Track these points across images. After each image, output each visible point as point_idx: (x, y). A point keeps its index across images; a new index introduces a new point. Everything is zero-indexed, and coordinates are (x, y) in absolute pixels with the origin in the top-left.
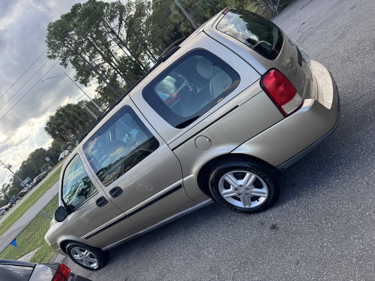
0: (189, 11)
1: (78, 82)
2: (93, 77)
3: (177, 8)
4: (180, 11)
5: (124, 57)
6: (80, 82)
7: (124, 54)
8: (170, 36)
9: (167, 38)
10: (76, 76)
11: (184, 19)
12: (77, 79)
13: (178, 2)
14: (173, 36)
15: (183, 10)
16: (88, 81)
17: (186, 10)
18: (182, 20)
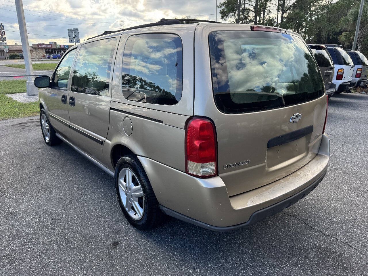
0: (364, 26)
1: (219, 10)
2: (233, 16)
3: (356, 15)
4: (355, 20)
5: (273, 20)
6: (221, 11)
7: (275, 18)
8: (329, 35)
9: (324, 34)
10: (222, 3)
11: (352, 30)
12: (221, 7)
13: (362, 10)
14: (331, 37)
15: (359, 20)
16: (227, 16)
17: (362, 23)
18: (349, 29)
